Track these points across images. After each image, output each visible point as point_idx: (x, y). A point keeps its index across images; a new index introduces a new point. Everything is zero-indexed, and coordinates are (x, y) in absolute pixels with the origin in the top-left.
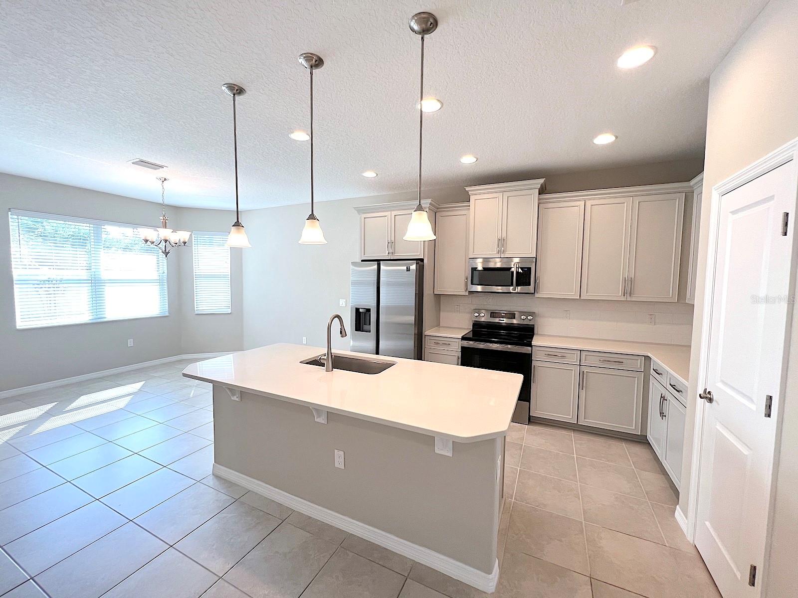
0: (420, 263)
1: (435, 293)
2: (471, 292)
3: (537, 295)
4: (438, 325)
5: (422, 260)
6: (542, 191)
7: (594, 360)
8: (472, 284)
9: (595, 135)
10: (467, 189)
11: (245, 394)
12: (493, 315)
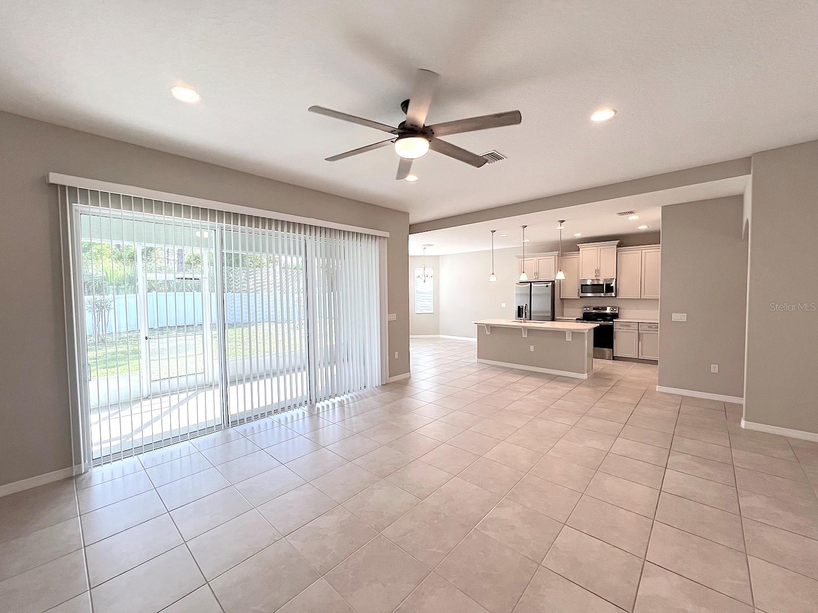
0: (553, 283)
1: (562, 297)
2: (581, 297)
3: (617, 297)
4: (563, 315)
5: (554, 281)
6: (618, 246)
7: (645, 327)
8: (582, 292)
9: (639, 226)
10: (578, 245)
11: (493, 328)
12: (594, 309)
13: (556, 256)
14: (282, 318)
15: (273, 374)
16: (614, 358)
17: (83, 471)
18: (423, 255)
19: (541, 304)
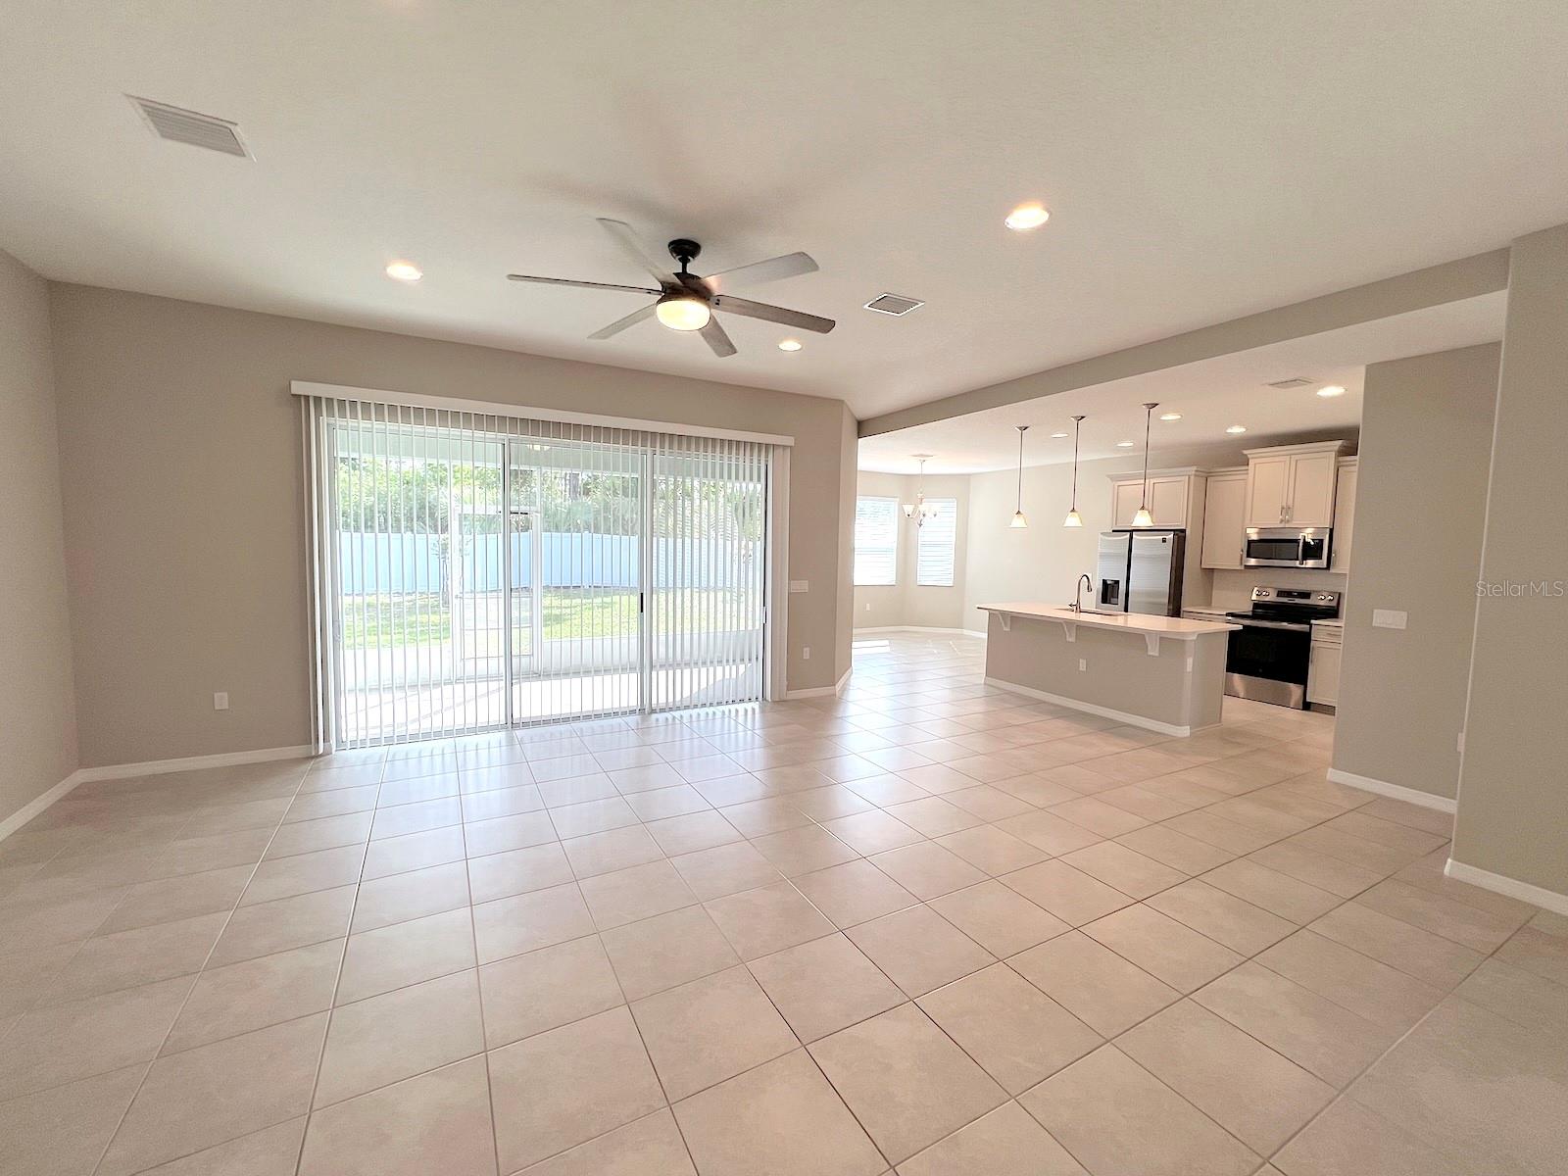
0: (1181, 534)
1: (1203, 566)
2: (1248, 567)
3: (1332, 571)
4: (1209, 604)
5: (1181, 531)
6: (1340, 453)
8: (1249, 557)
10: (1245, 452)
11: (1015, 620)
12: (1281, 593)
13: (1192, 478)
14: (675, 584)
15: (622, 669)
16: (1307, 706)
17: (321, 751)
18: (919, 472)
19: (1150, 577)
